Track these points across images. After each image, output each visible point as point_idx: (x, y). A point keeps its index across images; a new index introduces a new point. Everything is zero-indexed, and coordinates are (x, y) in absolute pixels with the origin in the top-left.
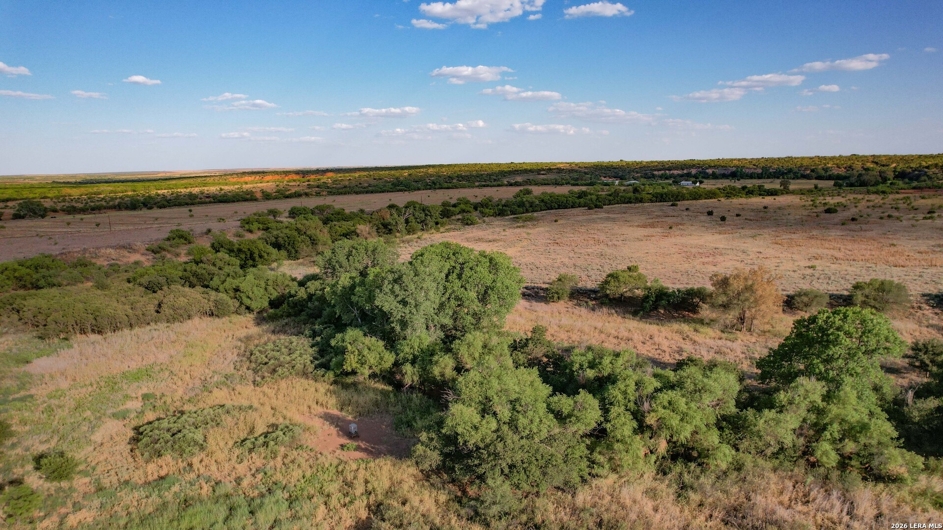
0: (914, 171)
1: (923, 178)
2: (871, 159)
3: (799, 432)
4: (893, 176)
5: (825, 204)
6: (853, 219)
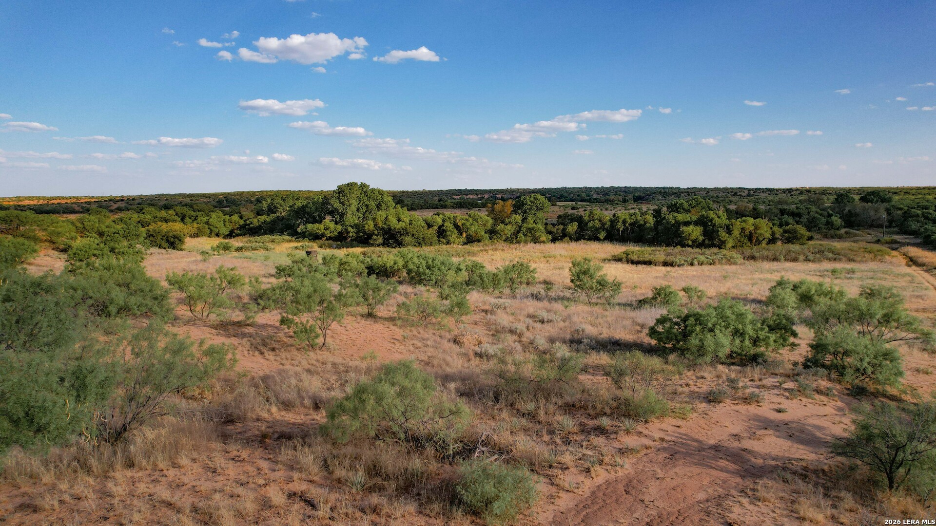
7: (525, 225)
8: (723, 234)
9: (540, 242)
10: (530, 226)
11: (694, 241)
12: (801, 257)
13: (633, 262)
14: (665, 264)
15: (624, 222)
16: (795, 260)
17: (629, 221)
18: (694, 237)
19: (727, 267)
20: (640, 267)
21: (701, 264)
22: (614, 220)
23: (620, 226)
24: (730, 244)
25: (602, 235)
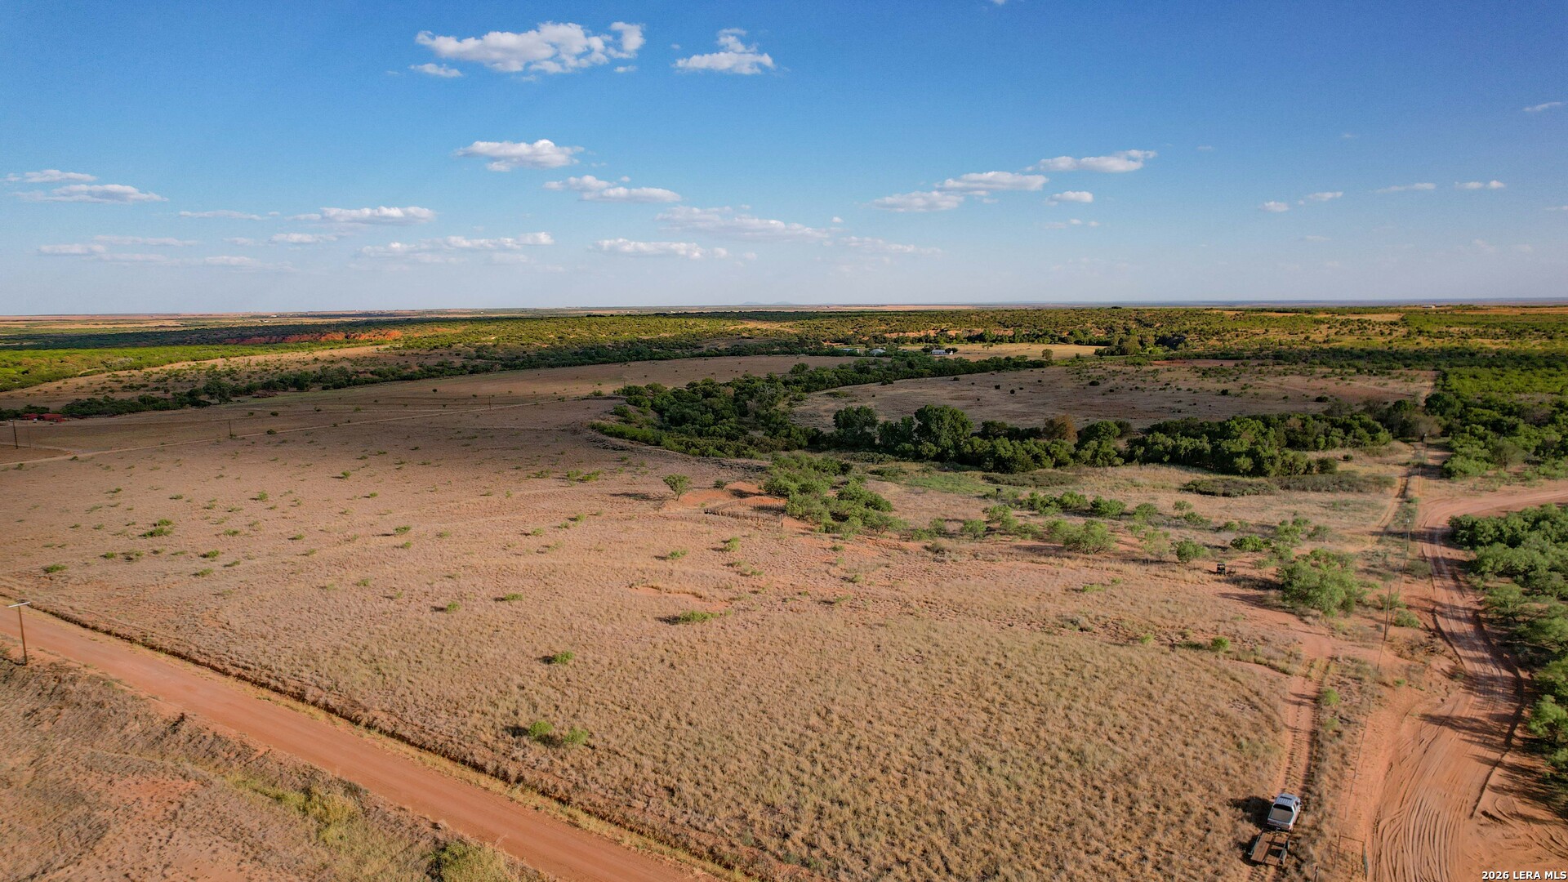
0: (1174, 336)
1: (1180, 346)
2: (1134, 315)
3: (1091, 457)
4: (1154, 341)
5: (1089, 377)
6: (1111, 391)
7: (1101, 450)
8: (1267, 466)
9: (1116, 466)
10: (1106, 451)
11: (1244, 470)
12: (1323, 489)
13: (1201, 493)
14: (1225, 495)
15: (1186, 449)
16: (1319, 490)
17: (1190, 448)
18: (1244, 467)
19: (1267, 498)
20: (1208, 497)
21: (1249, 494)
22: (1176, 448)
23: (1182, 452)
24: (1273, 473)
25: (1166, 458)
